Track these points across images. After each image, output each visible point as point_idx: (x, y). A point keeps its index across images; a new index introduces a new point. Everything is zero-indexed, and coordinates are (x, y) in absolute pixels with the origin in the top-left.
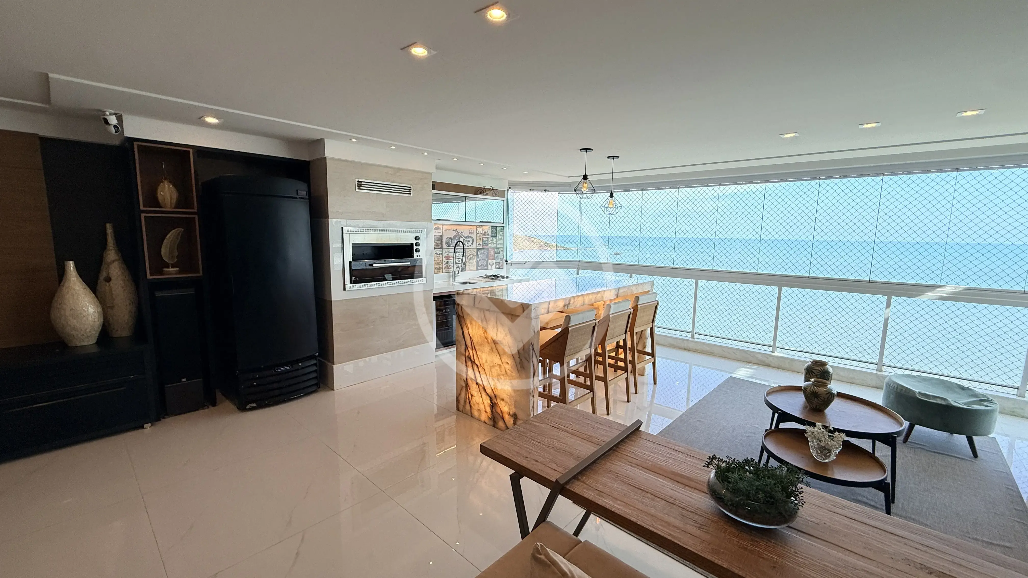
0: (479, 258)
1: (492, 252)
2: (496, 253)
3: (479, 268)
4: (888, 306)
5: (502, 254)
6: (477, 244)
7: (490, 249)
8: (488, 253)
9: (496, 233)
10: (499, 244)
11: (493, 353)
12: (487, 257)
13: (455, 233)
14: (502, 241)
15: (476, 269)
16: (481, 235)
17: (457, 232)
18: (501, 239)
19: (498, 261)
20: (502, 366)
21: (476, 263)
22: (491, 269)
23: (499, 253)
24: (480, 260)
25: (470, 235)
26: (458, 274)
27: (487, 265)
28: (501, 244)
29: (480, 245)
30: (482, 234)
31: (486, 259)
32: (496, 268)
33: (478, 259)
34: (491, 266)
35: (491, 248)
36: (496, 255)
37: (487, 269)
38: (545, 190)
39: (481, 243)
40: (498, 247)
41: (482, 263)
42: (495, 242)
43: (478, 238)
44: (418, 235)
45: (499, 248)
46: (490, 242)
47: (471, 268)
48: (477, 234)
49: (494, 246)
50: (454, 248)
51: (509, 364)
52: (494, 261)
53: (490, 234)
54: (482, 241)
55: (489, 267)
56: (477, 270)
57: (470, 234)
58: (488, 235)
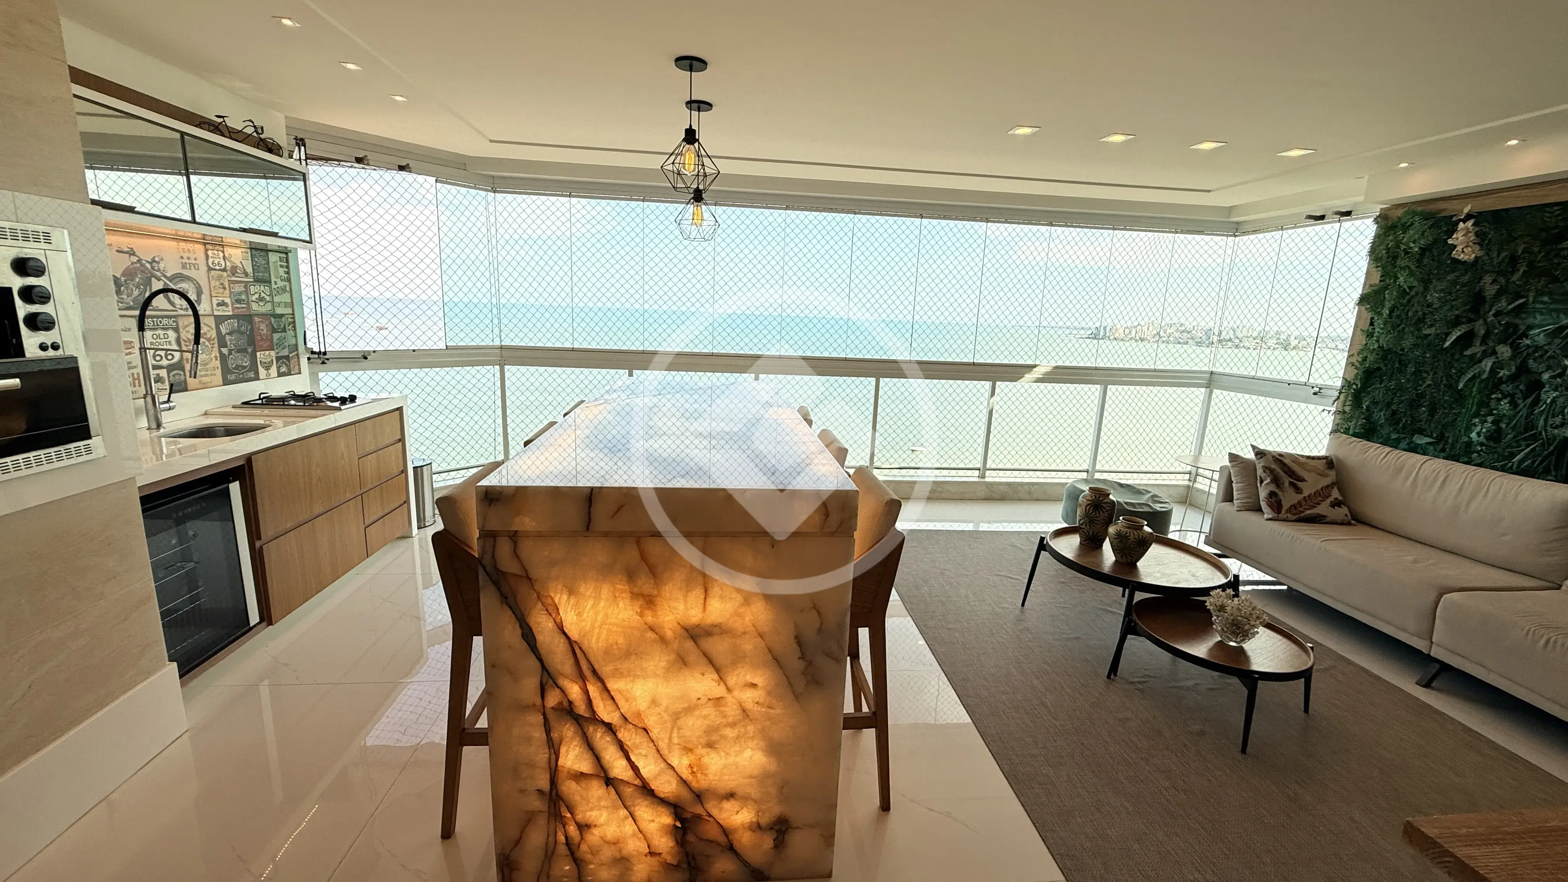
0: (225, 346)
1: (264, 328)
2: (274, 331)
3: (231, 377)
4: (993, 394)
5: (292, 333)
6: (215, 302)
7: (257, 319)
8: (252, 330)
9: (267, 269)
10: (279, 304)
11: (686, 672)
12: (252, 341)
13: (126, 261)
14: (288, 295)
15: (221, 382)
16: (225, 274)
17: (134, 259)
18: (284, 290)
19: (285, 353)
20: (729, 699)
21: (218, 363)
22: (268, 376)
23: (284, 330)
24: (230, 353)
25: (186, 272)
26: (169, 401)
27: (254, 368)
28: (286, 305)
29: (222, 304)
30: (224, 270)
31: (250, 350)
32: (280, 375)
33: (225, 351)
34: (267, 368)
35: (258, 315)
36: (276, 336)
37: (257, 378)
38: (401, 168)
39: (228, 300)
40: (279, 311)
41: (240, 362)
42: (268, 299)
43: (213, 283)
44: (30, 250)
45: (282, 315)
46: (254, 298)
47: (204, 379)
48: (210, 269)
49: (265, 308)
50: (137, 313)
51: (760, 685)
52: (273, 353)
53: (249, 270)
54: (227, 292)
55: (262, 372)
56: (226, 382)
57: (184, 266)
58: (247, 275)
